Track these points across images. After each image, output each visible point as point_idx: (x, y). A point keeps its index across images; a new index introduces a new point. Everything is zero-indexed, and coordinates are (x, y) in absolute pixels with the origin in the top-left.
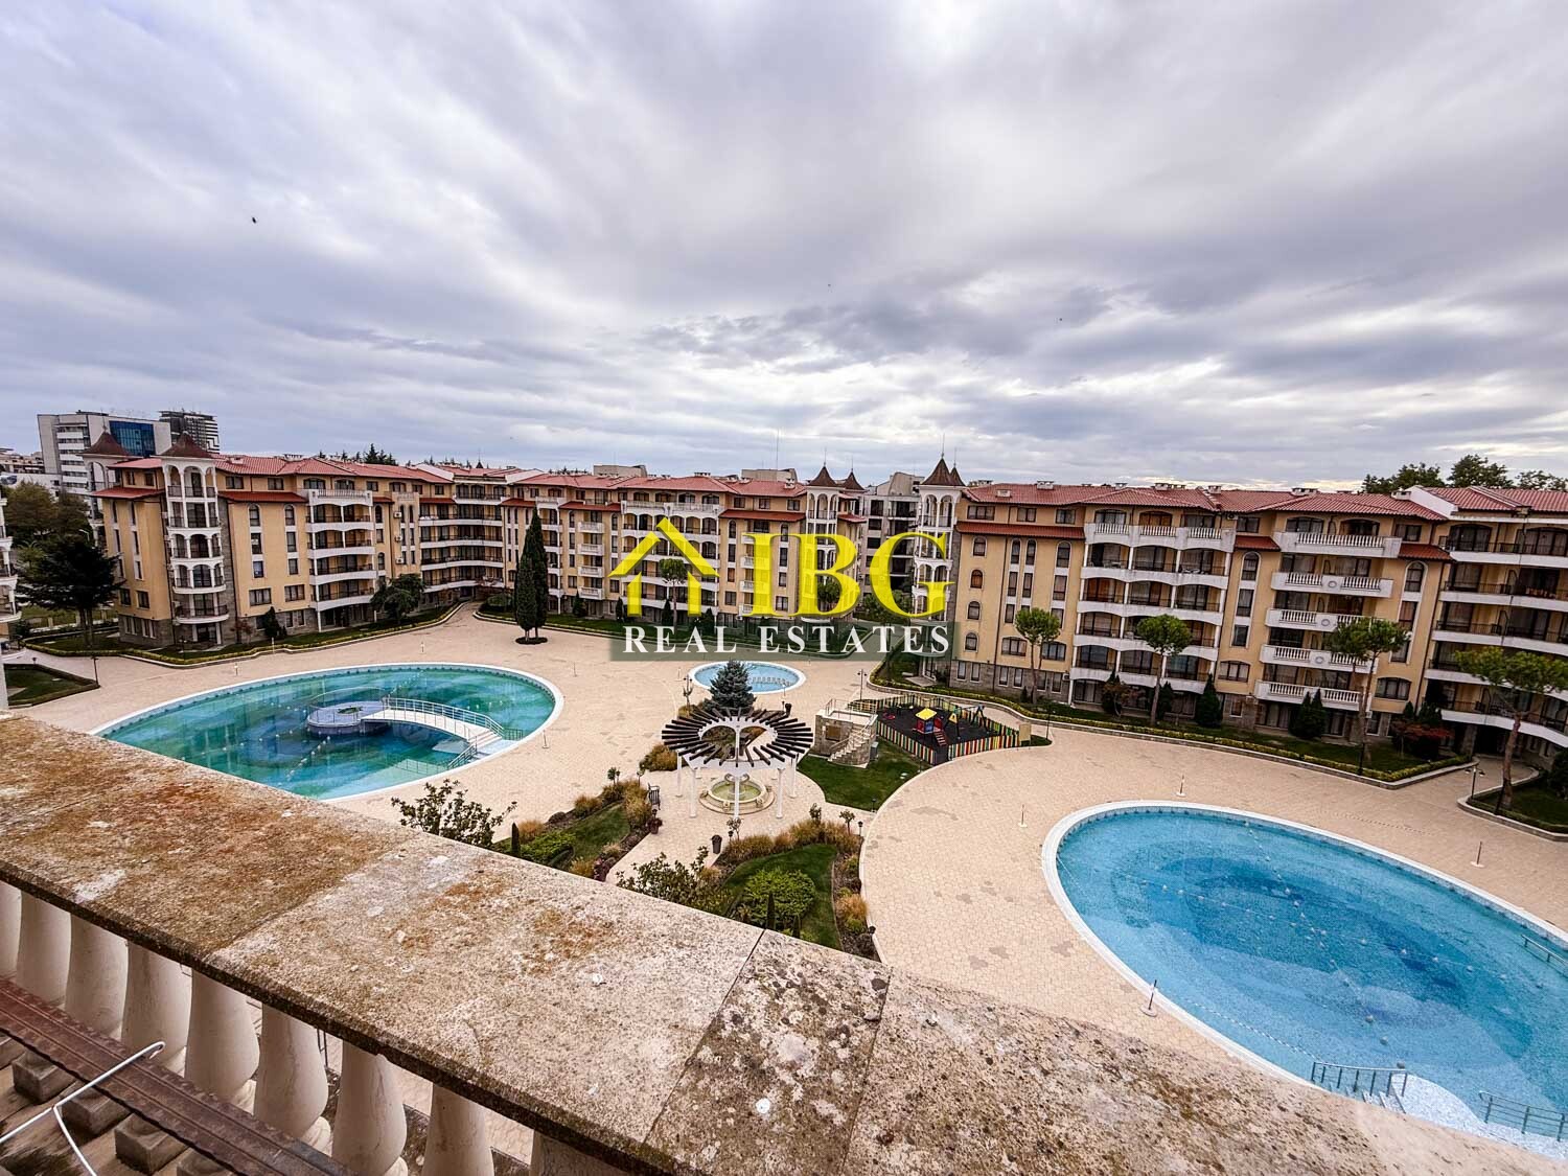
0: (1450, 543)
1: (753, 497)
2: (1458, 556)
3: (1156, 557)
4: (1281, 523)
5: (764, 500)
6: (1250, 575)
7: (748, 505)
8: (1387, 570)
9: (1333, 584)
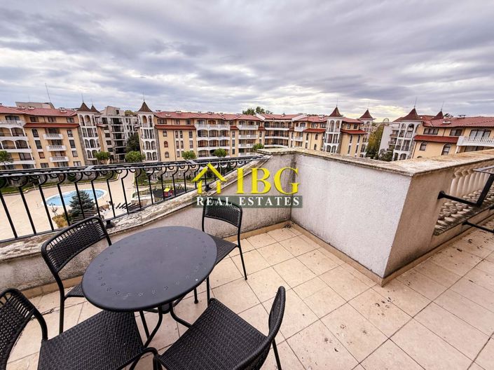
0: (265, 126)
1: (43, 117)
2: (267, 129)
3: (213, 133)
4: (238, 122)
5: (52, 118)
6: (234, 136)
7: (41, 120)
8: (257, 132)
9: (248, 137)
